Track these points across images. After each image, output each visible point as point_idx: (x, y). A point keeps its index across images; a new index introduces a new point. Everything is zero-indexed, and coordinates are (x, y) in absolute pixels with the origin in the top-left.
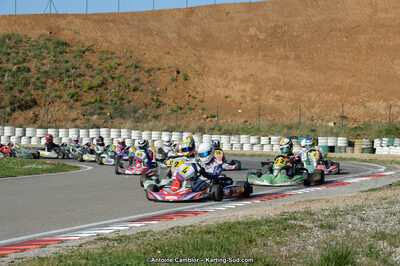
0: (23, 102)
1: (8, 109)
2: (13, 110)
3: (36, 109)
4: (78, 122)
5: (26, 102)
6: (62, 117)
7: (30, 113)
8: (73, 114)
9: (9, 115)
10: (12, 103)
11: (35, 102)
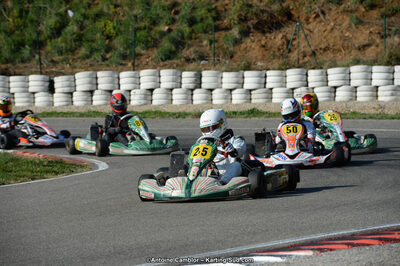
0: (265, 17)
1: (235, 32)
2: (245, 33)
3: (289, 30)
4: (371, 52)
5: (272, 15)
6: (340, 43)
7: (277, 39)
8: (362, 36)
9: (237, 42)
10: (243, 20)
11: (289, 16)
